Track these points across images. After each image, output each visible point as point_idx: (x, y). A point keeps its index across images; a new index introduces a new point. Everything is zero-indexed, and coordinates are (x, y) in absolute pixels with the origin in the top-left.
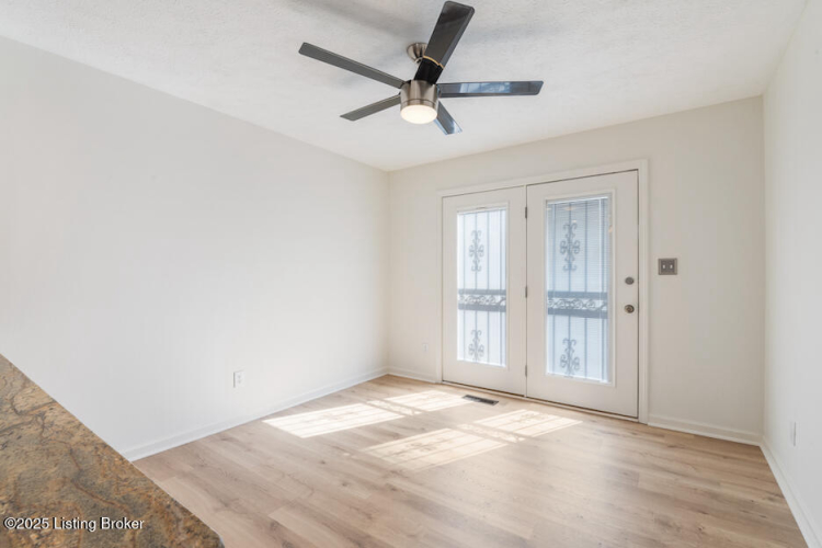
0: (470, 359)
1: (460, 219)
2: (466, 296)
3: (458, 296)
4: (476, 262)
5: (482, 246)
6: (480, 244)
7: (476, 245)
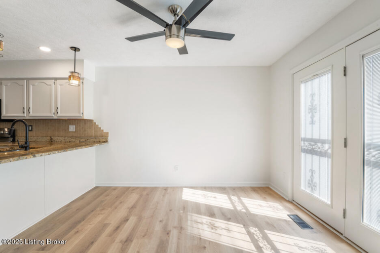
0: (308, 191)
1: (302, 86)
2: (307, 143)
3: (302, 142)
4: (312, 118)
5: (316, 105)
6: (314, 103)
7: (312, 105)
